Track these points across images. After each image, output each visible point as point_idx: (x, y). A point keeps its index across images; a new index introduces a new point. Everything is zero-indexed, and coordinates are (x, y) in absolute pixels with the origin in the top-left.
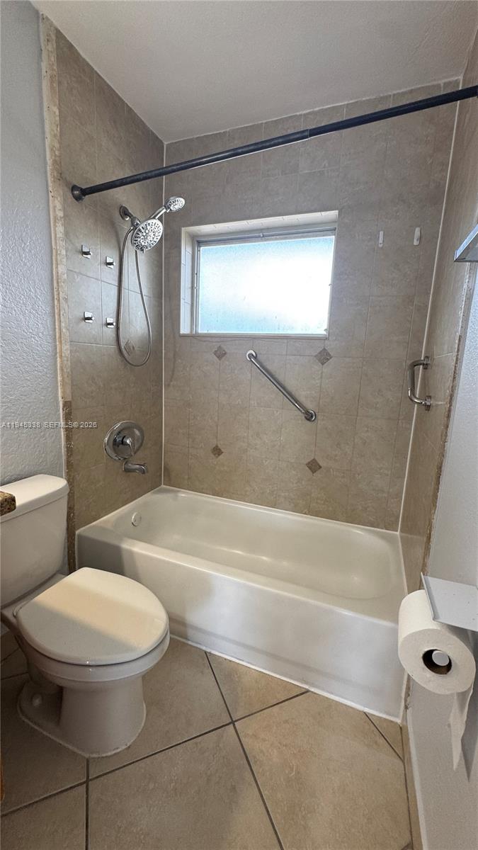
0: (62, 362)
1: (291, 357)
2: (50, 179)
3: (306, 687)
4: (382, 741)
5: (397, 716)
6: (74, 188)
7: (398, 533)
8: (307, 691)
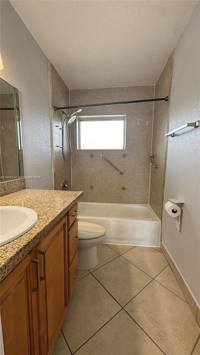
0: (53, 160)
1: (115, 156)
2: (50, 105)
3: (135, 245)
4: (157, 251)
5: (159, 246)
6: (55, 107)
7: (149, 205)
8: (136, 246)
